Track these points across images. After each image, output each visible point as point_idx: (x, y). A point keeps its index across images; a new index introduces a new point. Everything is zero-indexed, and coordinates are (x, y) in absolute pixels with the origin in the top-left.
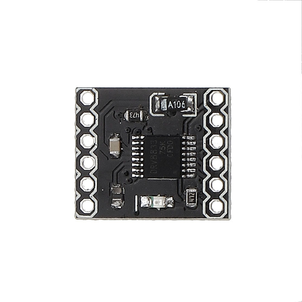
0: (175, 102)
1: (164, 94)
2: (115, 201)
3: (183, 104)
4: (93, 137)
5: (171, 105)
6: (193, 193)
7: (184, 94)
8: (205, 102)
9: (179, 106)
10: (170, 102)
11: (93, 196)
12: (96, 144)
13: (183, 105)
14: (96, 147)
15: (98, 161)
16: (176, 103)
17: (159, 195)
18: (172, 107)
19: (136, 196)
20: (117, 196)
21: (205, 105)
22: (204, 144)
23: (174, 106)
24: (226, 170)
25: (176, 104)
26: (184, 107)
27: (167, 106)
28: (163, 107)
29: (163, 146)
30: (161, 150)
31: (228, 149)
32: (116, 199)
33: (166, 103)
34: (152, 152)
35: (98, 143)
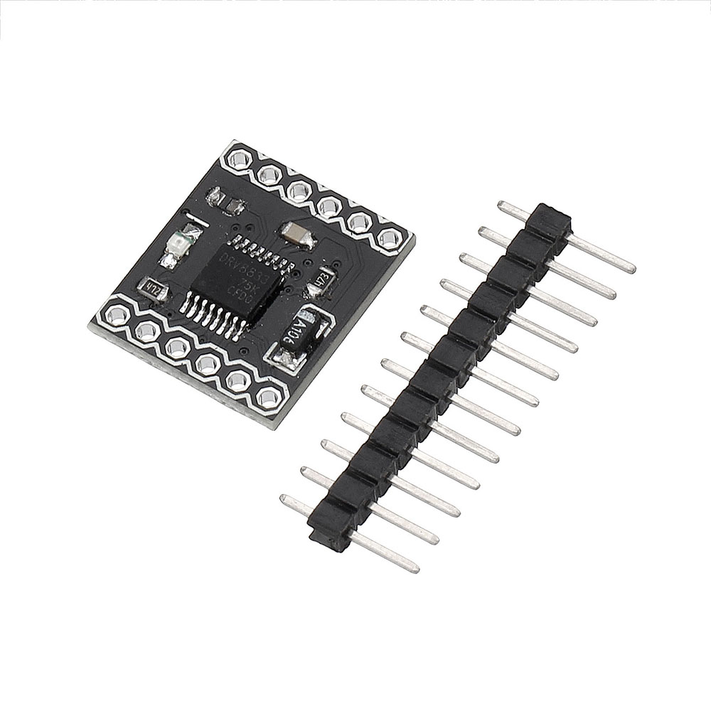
0: (300, 331)
1: (325, 336)
2: (221, 196)
3: (290, 341)
4: (330, 218)
5: (299, 325)
6: (158, 294)
7: (306, 360)
8: (274, 380)
9: (291, 334)
10: (304, 326)
11: (248, 175)
12: (317, 216)
13: (288, 340)
14: (314, 213)
15: (293, 206)
16: (298, 333)
17: (187, 254)
18: (296, 325)
19: (207, 225)
20: (226, 202)
21: (270, 377)
22: (216, 347)
23: (295, 327)
24: (159, 355)
25: (296, 332)
26: (284, 340)
27: (301, 319)
28: (304, 313)
29: (252, 288)
30: (247, 282)
31: (187, 374)
32: (222, 199)
33: (308, 320)
34: (253, 270)
35: (317, 218)
